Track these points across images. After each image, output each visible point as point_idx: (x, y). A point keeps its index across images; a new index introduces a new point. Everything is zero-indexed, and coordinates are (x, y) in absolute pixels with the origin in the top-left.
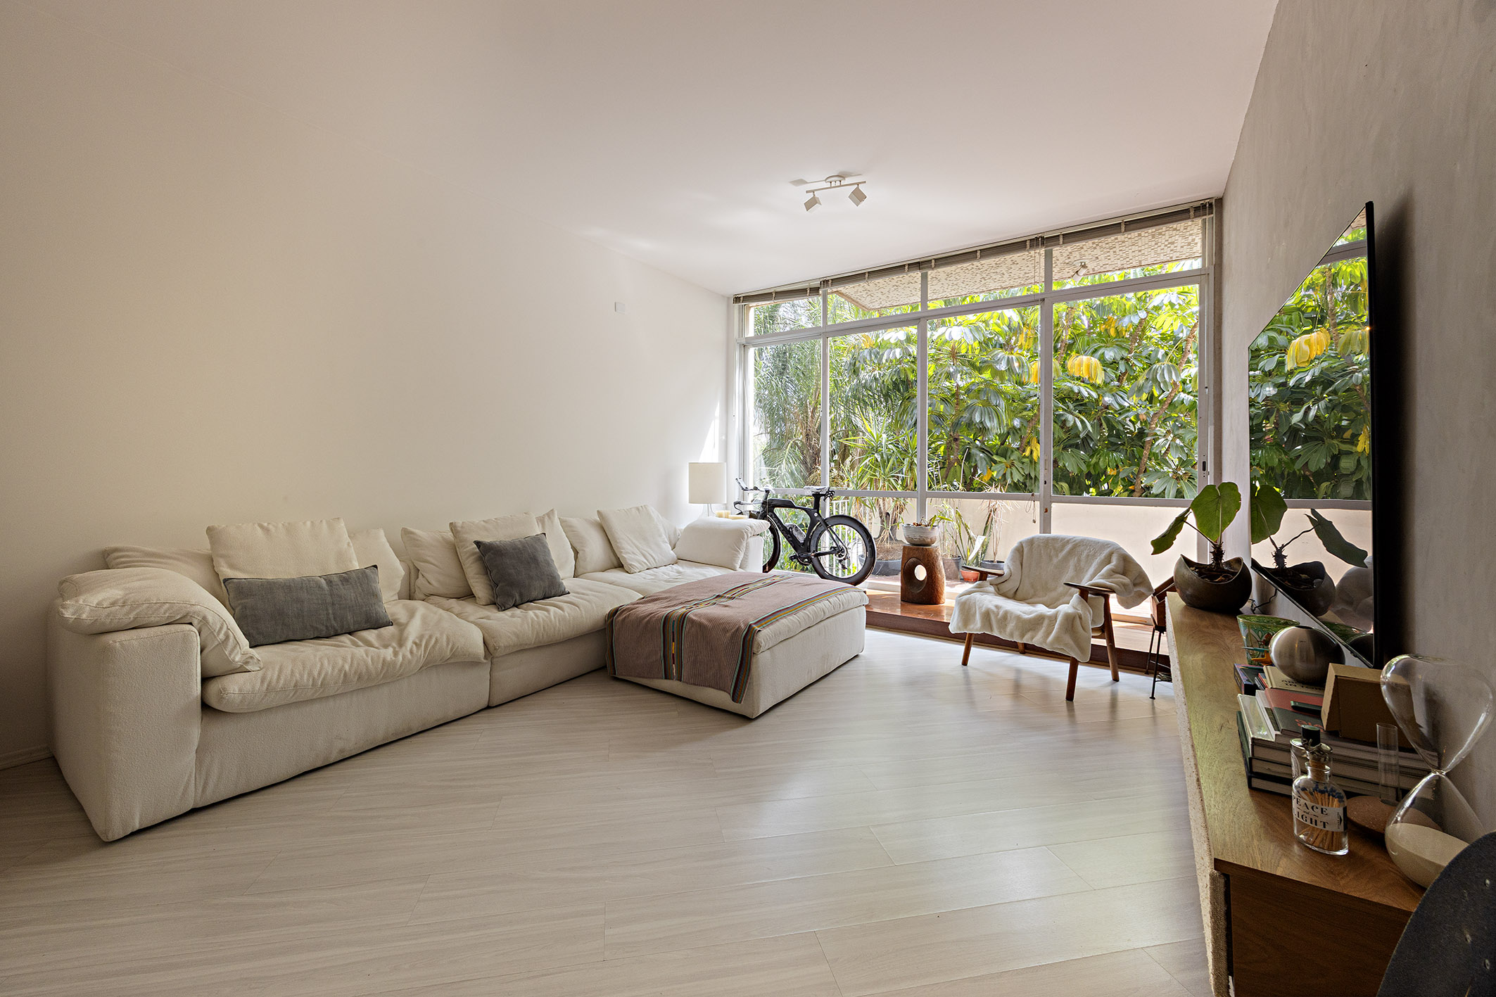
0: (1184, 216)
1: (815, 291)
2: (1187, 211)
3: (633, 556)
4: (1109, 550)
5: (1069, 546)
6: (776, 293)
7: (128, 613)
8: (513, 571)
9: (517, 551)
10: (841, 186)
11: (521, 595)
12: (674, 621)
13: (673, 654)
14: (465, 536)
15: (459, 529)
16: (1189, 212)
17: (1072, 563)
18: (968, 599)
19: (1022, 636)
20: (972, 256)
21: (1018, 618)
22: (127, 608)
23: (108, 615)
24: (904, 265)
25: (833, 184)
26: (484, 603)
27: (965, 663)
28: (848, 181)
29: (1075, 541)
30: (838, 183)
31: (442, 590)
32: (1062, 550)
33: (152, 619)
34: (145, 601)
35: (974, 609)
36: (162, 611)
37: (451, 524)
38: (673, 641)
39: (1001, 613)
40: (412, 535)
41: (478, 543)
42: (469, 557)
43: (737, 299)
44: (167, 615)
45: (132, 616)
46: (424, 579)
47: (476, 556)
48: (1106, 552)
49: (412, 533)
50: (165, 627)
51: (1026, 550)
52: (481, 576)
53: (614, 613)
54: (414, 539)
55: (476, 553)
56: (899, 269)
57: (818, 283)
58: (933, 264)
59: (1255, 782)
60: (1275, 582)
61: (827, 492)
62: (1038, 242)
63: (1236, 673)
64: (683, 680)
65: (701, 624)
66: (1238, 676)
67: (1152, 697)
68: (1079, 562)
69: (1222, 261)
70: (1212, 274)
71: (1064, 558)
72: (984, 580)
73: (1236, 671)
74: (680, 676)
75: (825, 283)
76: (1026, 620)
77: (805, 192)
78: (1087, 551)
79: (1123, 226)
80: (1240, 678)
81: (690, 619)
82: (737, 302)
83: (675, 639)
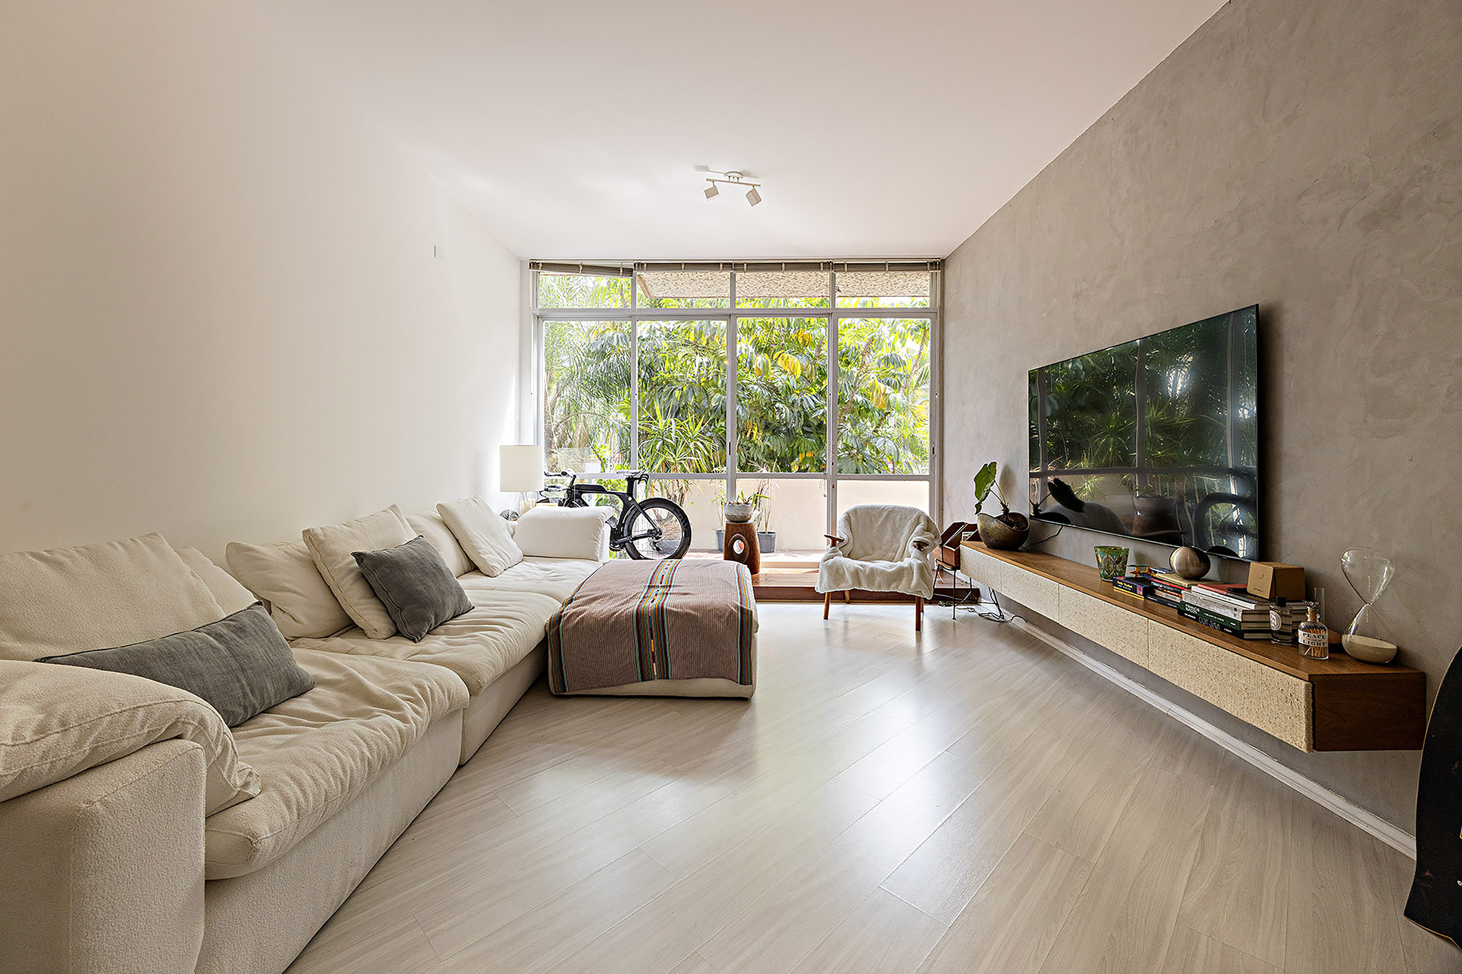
1: (628, 272)
3: (491, 556)
4: (916, 514)
5: (885, 513)
7: (79, 743)
8: (421, 588)
9: (416, 560)
10: (738, 183)
11: (436, 616)
12: (650, 617)
13: (653, 653)
14: (334, 547)
15: (322, 538)
16: (927, 265)
17: (889, 526)
18: (833, 563)
19: (889, 586)
20: (776, 266)
21: (882, 572)
22: (74, 734)
23: (44, 756)
24: (719, 264)
25: (732, 179)
26: (385, 637)
27: (826, 617)
28: (744, 180)
30: (736, 180)
31: (313, 629)
32: (880, 517)
33: (125, 743)
34: (101, 712)
35: (842, 570)
36: (137, 723)
37: (306, 532)
38: (652, 638)
39: (868, 570)
40: (251, 553)
41: (359, 557)
42: (344, 578)
43: (534, 265)
44: (146, 730)
45: (87, 747)
46: (285, 615)
47: (352, 575)
48: (915, 515)
49: (252, 550)
50: (148, 751)
51: (852, 518)
52: (370, 600)
53: (556, 621)
54: (259, 559)
55: (351, 571)
56: (714, 266)
57: (630, 265)
58: (745, 267)
59: (1246, 636)
60: (1063, 526)
61: (642, 476)
62: (831, 266)
63: (1121, 583)
64: (668, 678)
65: (687, 614)
66: (1127, 584)
67: (954, 619)
68: (895, 525)
69: (944, 305)
70: (938, 312)
71: (882, 523)
72: (835, 546)
73: (1120, 581)
74: (665, 675)
75: (640, 265)
76: (890, 574)
77: (707, 180)
78: (899, 517)
79: (887, 266)
80: (1130, 585)
81: (671, 612)
82: (534, 268)
83: (654, 636)
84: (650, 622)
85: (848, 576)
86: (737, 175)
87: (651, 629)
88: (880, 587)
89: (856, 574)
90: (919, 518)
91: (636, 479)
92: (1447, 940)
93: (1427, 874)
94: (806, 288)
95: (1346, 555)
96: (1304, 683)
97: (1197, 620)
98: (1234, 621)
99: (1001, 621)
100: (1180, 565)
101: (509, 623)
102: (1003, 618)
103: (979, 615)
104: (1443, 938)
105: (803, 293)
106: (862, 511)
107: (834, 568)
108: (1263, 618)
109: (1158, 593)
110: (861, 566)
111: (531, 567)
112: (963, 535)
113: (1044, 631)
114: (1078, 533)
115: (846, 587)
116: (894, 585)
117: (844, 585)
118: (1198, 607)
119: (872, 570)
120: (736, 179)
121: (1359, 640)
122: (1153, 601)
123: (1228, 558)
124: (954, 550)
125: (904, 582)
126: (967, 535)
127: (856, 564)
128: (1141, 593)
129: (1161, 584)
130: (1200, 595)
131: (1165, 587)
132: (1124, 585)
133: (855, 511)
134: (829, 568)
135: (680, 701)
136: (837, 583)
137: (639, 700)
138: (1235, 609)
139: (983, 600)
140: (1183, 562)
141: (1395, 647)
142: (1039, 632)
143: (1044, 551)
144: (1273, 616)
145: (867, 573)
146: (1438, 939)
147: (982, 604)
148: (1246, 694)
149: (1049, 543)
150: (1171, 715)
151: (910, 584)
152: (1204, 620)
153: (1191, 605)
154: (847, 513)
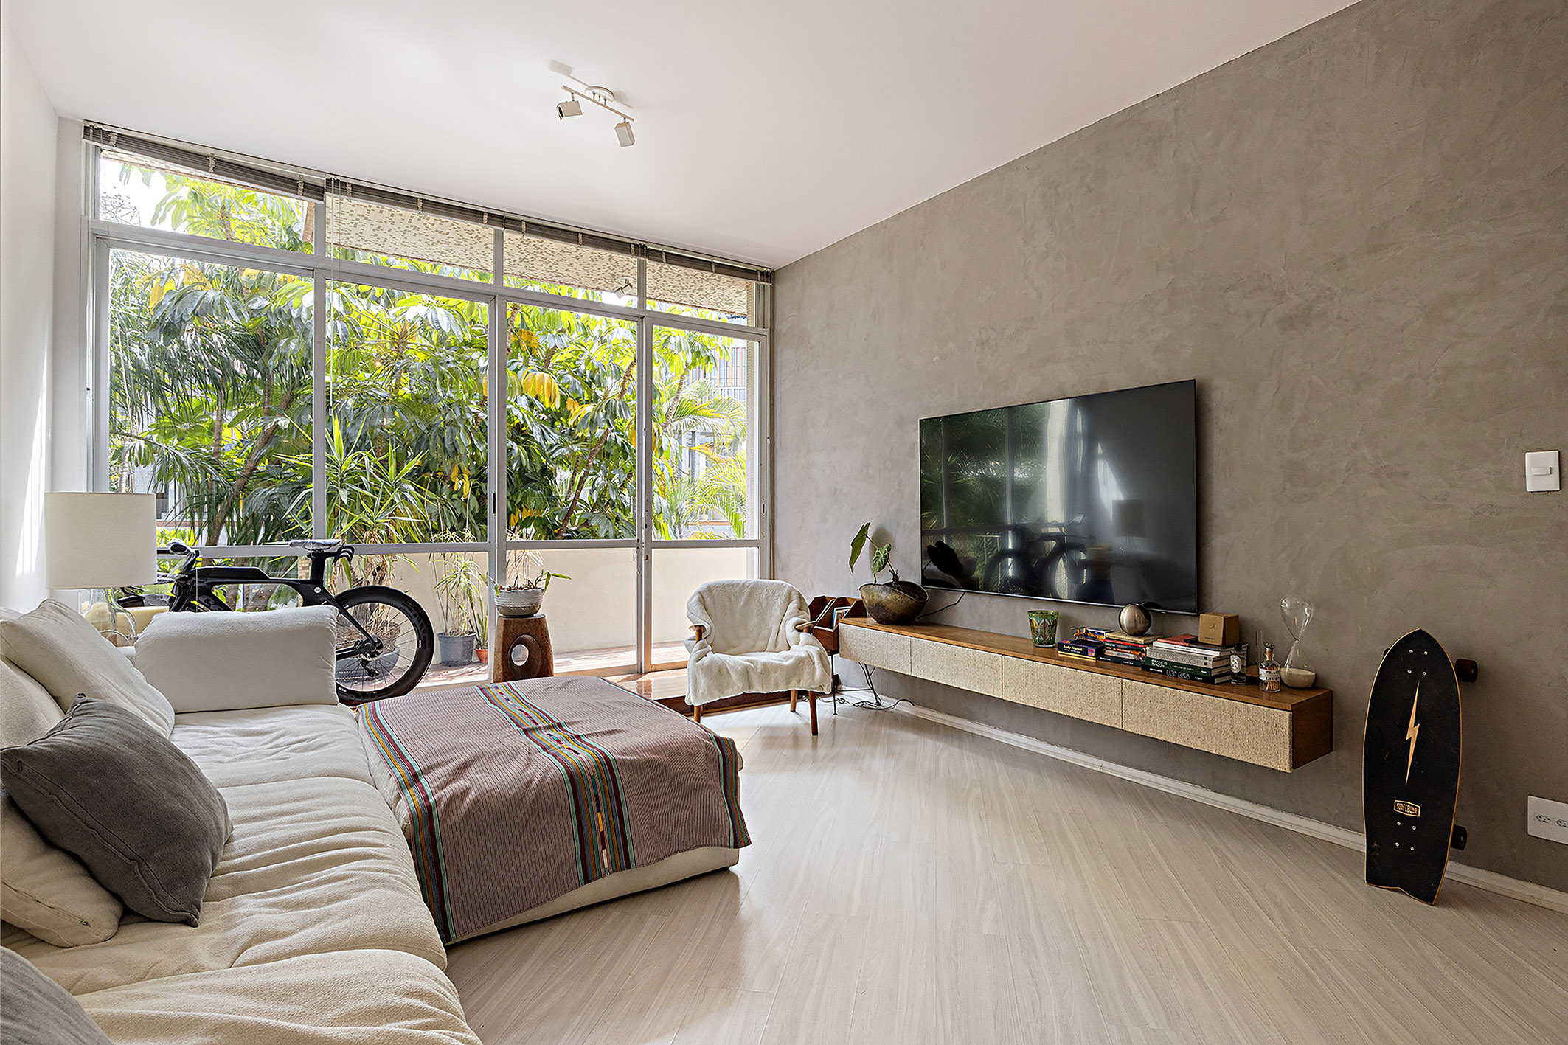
0: (751, 276)
1: (315, 191)
2: (755, 272)
6: (217, 161)
10: (605, 106)
12: (591, 777)
13: (603, 833)
18: (708, 662)
20: (570, 236)
24: (485, 213)
25: (598, 98)
28: (614, 104)
29: (750, 584)
30: (602, 101)
35: (723, 670)
38: (599, 809)
39: (758, 666)
43: (96, 133)
56: (474, 214)
57: (320, 180)
58: (524, 227)
59: (1217, 681)
60: (965, 592)
61: (340, 549)
62: (643, 251)
63: (1068, 647)
64: (629, 867)
65: (649, 762)
66: (1076, 647)
67: (835, 714)
68: (761, 605)
69: (774, 328)
70: (768, 336)
71: (745, 604)
72: (702, 639)
73: (1067, 645)
74: (623, 862)
75: (339, 186)
76: (788, 667)
77: (564, 87)
78: (764, 595)
79: (713, 266)
80: (1080, 648)
81: (622, 762)
82: (96, 138)
83: (602, 806)
84: (594, 785)
85: (734, 676)
86: (608, 96)
87: (597, 796)
88: (777, 685)
89: (746, 673)
90: (790, 593)
91: (330, 555)
92: (1400, 891)
93: (1375, 845)
94: (582, 273)
95: (1283, 602)
96: (1288, 713)
97: (1164, 673)
98: (1204, 669)
99: (877, 709)
100: (1130, 622)
101: (371, 840)
102: (880, 705)
103: (854, 705)
104: (1392, 890)
105: (573, 279)
106: (719, 589)
107: (715, 669)
108: (1225, 663)
109: (1108, 652)
110: (749, 661)
111: (213, 733)
112: (836, 613)
113: (940, 711)
114: (986, 599)
115: (734, 692)
116: (794, 682)
117: (730, 690)
118: (1165, 661)
119: (765, 665)
120: (602, 99)
121: (1294, 671)
122: (1106, 661)
123: (1167, 613)
124: (832, 630)
125: (806, 676)
126: (841, 611)
127: (741, 660)
128: (1093, 654)
129: (1114, 643)
130: (1162, 649)
131: (1118, 646)
132: (1071, 649)
133: (709, 589)
134: (708, 670)
135: (646, 896)
136: (721, 689)
137: (582, 915)
138: (1206, 658)
139: (844, 688)
140: (1133, 620)
141: (1314, 674)
142: (933, 714)
143: (937, 622)
144: (1235, 660)
145: (759, 671)
146: (1393, 892)
147: (844, 692)
148: (1231, 734)
149: (944, 613)
150: (1104, 771)
151: (813, 678)
152: (1171, 673)
153: (1157, 660)
154: (700, 593)
